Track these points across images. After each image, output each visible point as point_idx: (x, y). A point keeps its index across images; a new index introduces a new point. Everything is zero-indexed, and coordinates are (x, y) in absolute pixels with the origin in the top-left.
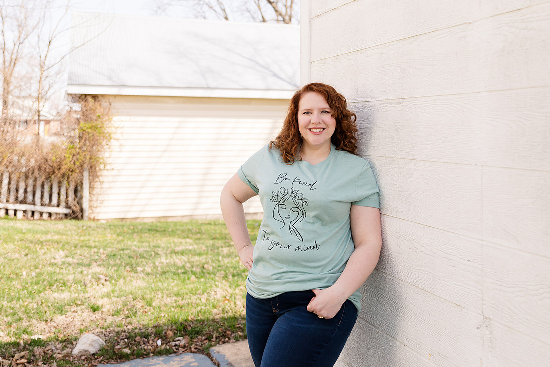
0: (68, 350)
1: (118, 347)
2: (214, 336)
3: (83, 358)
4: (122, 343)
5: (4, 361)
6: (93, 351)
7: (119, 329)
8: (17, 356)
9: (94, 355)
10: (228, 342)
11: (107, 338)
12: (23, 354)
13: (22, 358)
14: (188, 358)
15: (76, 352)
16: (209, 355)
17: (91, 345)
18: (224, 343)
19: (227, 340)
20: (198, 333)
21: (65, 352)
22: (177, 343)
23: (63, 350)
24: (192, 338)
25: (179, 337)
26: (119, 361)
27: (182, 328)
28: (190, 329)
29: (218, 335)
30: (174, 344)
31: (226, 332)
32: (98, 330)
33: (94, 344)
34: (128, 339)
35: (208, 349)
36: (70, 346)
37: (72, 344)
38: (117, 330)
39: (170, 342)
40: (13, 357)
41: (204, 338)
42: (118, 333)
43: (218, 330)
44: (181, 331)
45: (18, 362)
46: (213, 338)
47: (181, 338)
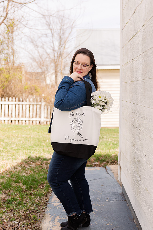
2: (110, 162)
5: (33, 163)
8: (37, 162)
12: (39, 162)
14: (98, 168)
16: (106, 168)
18: (113, 164)
19: (114, 164)
20: (104, 161)
22: (95, 164)
24: (101, 162)
25: (96, 161)
27: (98, 159)
28: (101, 159)
30: (94, 164)
31: (115, 161)
39: (92, 163)
40: (36, 162)
41: (106, 163)
44: (97, 160)
45: (37, 164)
47: (97, 162)
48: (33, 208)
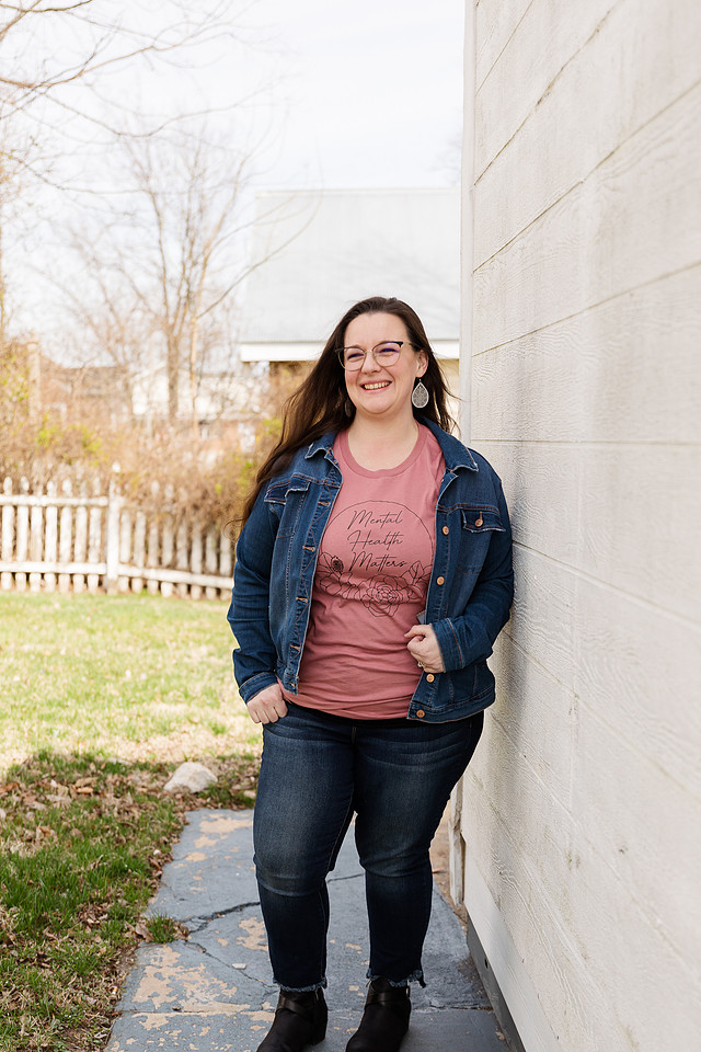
0: (157, 784)
1: (237, 787)
3: (179, 796)
4: (245, 783)
5: (59, 786)
6: (195, 788)
7: (246, 762)
8: (78, 783)
9: (197, 793)
11: (222, 773)
12: (88, 780)
13: (88, 785)
15: (169, 787)
17: (193, 779)
21: (153, 785)
23: (152, 781)
26: (235, 807)
32: (212, 759)
33: (197, 777)
36: (164, 778)
37: (167, 775)
38: (241, 763)
40: (74, 783)
42: (241, 767)
45: (79, 790)
48: (45, 1045)
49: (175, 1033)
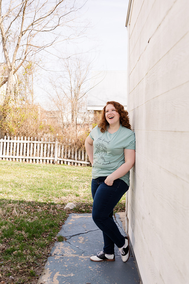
0: (63, 207)
1: (81, 208)
3: (67, 210)
4: (83, 207)
6: (71, 208)
7: (83, 203)
9: (71, 209)
10: (124, 211)
11: (78, 205)
13: (46, 207)
15: (65, 208)
17: (70, 206)
18: (122, 212)
23: (61, 207)
26: (80, 213)
29: (121, 209)
32: (75, 202)
33: (72, 206)
34: (85, 206)
35: (115, 213)
36: (64, 206)
38: (82, 203)
42: (82, 204)
43: (121, 207)
46: (118, 209)
48: (32, 262)
49: (62, 260)
